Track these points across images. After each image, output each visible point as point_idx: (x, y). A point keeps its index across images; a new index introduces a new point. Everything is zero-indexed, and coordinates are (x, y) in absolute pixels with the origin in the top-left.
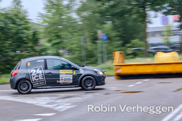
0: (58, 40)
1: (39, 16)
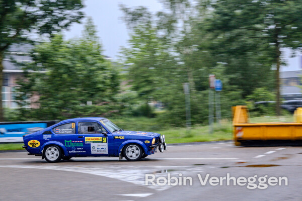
0: (148, 87)
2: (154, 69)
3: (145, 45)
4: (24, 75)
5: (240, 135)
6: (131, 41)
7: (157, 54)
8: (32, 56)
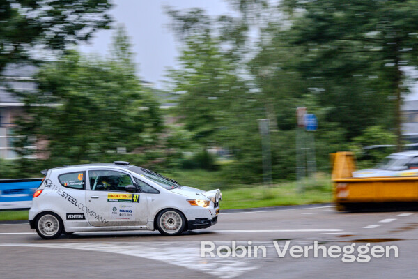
0: (209, 125)
1: (168, 76)
2: (217, 100)
3: (203, 64)
4: (26, 110)
5: (344, 195)
6: (182, 59)
7: (219, 77)
8: (37, 82)
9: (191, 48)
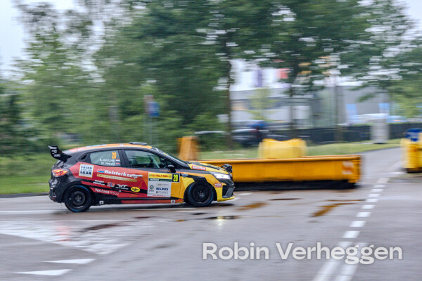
1: (15, 65)
2: (62, 88)
3: (49, 54)
9: (38, 40)
